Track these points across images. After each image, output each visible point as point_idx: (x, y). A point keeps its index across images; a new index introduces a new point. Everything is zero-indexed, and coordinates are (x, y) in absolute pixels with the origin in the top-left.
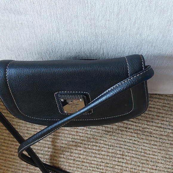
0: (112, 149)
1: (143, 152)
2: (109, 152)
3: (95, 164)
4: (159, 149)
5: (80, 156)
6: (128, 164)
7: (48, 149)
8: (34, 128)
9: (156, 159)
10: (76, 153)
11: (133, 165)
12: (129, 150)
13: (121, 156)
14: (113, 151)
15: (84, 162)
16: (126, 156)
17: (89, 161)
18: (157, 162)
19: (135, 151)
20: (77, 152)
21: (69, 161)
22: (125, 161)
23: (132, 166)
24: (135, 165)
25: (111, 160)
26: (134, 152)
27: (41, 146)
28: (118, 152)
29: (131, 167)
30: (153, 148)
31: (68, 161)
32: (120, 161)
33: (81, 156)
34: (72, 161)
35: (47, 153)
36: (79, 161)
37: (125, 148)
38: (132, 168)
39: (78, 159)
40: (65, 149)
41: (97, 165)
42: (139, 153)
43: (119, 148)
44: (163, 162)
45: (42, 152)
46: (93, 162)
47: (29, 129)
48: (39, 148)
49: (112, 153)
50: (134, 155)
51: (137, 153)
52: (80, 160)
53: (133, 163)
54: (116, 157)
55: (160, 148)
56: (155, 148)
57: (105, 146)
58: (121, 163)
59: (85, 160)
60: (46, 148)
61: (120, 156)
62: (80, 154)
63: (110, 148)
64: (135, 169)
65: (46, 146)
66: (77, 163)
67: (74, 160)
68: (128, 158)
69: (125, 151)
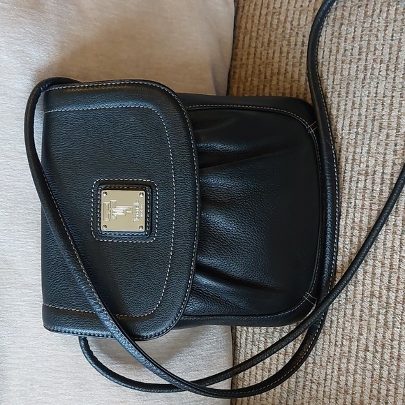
0: (356, 199)
1: (356, 130)
2: (363, 206)
3: (394, 239)
4: (347, 97)
5: (378, 275)
6: (385, 162)
7: (368, 351)
8: (325, 380)
9: (369, 98)
10: (373, 284)
11: (386, 149)
12: (354, 160)
13: (368, 177)
14: (359, 196)
15: (391, 264)
16: (367, 166)
17: (388, 254)
18: (375, 97)
19: (355, 147)
20: (368, 282)
21: (392, 301)
22: (379, 168)
23: (390, 151)
24: (387, 144)
25: (380, 201)
26: (358, 150)
27: (364, 369)
28: (361, 185)
29: (392, 153)
30: (345, 110)
31: (393, 305)
32: (379, 181)
33: (378, 271)
34: (392, 295)
35: (378, 355)
36: (390, 277)
37: (351, 171)
38: (395, 151)
39: (386, 279)
40: (364, 310)
41: (394, 233)
42: (360, 137)
43: (353, 183)
44: (373, 84)
45: (377, 367)
46: (389, 244)
47: (328, 394)
48: (369, 374)
49: (364, 199)
50: (365, 149)
51: (359, 143)
52: (387, 274)
53: (381, 150)
54: (373, 190)
55: (343, 94)
56: (346, 105)
57: (351, 215)
58: (385, 177)
59: (387, 262)
60: (368, 357)
61: (369, 181)
62: (374, 274)
63: (353, 204)
64: (396, 145)
65: (363, 356)
66: (394, 282)
67: (389, 289)
68: (372, 163)
69: (356, 168)
